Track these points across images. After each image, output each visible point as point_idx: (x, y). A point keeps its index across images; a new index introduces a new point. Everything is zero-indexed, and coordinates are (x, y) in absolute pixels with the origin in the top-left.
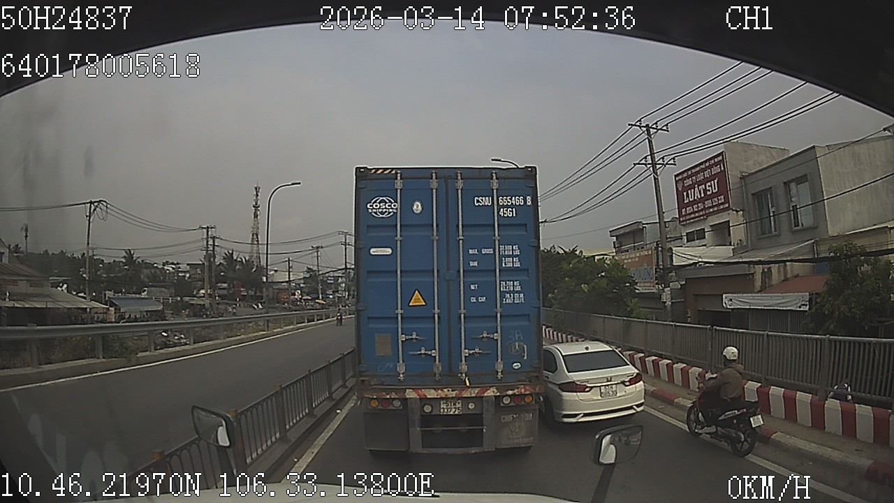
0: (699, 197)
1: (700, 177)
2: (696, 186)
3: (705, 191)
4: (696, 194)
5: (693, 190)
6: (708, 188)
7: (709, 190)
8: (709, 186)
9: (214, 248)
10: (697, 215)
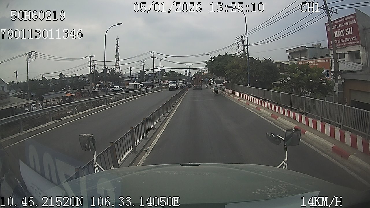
0: (341, 36)
1: (342, 25)
2: (339, 30)
3: (345, 33)
4: (339, 34)
5: (337, 32)
6: (346, 32)
7: (347, 33)
8: (347, 31)
9: (94, 66)
10: (340, 45)
